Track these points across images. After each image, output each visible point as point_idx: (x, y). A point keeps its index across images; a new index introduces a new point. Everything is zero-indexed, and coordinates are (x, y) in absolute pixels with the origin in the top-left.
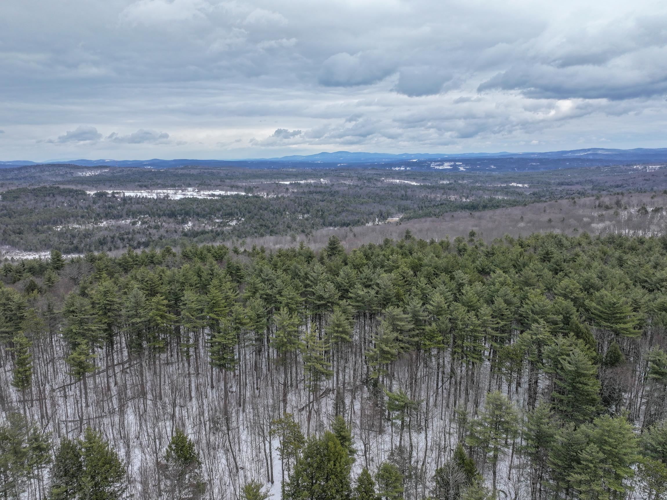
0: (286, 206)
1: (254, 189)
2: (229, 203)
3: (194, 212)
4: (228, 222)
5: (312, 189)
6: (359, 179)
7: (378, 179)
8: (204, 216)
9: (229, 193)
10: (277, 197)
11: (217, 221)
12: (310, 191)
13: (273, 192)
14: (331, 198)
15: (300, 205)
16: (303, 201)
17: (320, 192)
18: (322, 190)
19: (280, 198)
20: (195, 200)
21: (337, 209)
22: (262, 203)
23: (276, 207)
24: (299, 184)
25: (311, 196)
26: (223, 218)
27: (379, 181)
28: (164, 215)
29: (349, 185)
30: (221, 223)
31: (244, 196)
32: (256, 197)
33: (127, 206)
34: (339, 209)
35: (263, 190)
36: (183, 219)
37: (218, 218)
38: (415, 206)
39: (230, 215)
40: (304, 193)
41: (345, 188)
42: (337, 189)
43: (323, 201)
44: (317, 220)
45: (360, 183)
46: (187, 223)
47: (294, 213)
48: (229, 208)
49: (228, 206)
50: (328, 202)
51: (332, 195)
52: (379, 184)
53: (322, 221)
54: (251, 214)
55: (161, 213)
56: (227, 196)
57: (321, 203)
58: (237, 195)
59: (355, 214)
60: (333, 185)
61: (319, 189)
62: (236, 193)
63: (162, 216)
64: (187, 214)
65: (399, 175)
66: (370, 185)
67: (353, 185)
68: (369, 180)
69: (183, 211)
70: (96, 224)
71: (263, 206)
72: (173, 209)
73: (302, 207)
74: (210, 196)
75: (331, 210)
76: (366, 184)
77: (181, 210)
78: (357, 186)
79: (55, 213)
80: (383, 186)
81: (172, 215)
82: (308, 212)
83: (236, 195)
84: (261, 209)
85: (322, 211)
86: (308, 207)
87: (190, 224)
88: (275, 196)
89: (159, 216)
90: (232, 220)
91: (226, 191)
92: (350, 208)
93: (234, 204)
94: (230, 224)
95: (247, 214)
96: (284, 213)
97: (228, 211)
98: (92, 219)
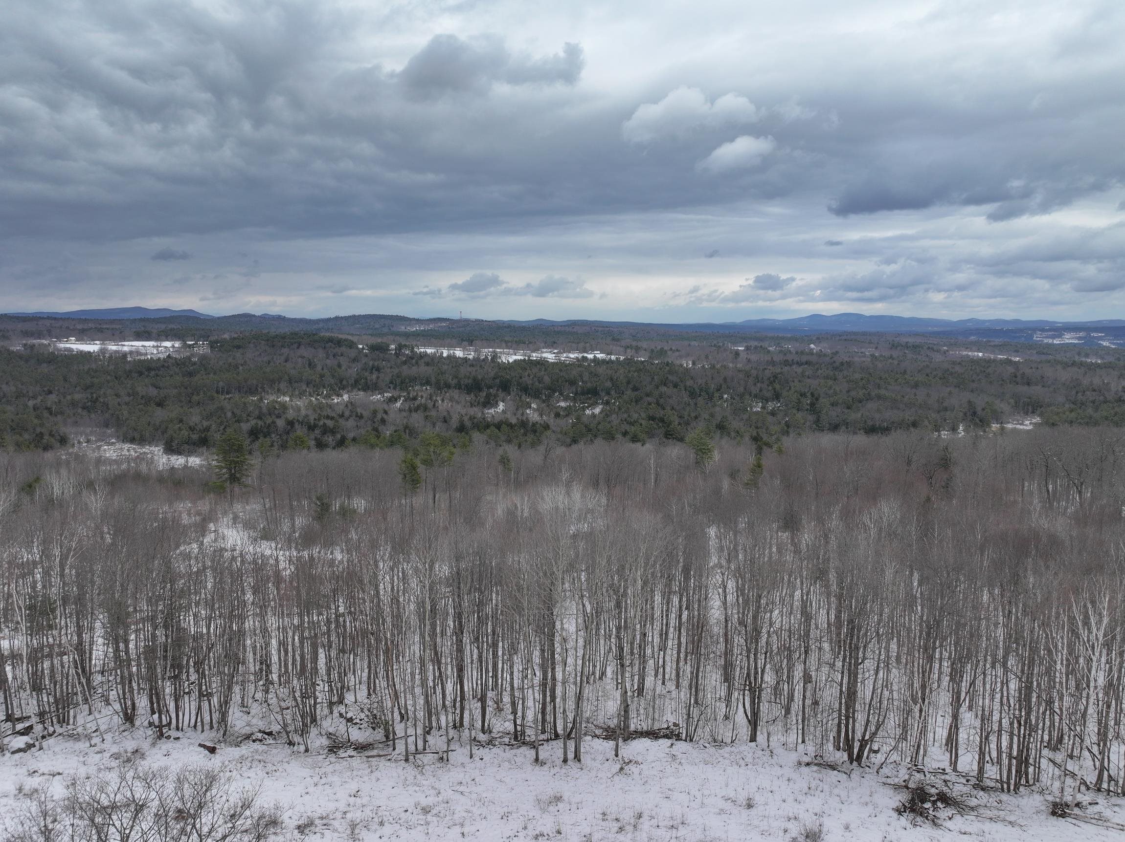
0: (725, 379)
2: (600, 370)
3: (519, 384)
4: (584, 409)
5: (791, 357)
6: (894, 346)
7: (935, 347)
8: (536, 395)
9: (613, 357)
11: (563, 404)
12: (786, 361)
13: (707, 358)
14: (833, 373)
15: (758, 380)
16: (768, 373)
17: (808, 363)
18: (813, 359)
20: (541, 363)
21: (853, 394)
22: (670, 374)
23: (700, 381)
26: (574, 400)
27: (938, 351)
28: (459, 386)
29: (873, 356)
30: (566, 409)
31: (642, 362)
34: (858, 394)
36: (488, 396)
37: (565, 400)
38: (1061, 399)
39: (591, 394)
40: (772, 363)
41: (864, 359)
42: (847, 359)
44: (799, 415)
45: (894, 354)
46: (496, 405)
47: (742, 397)
48: (594, 379)
49: (596, 376)
52: (939, 357)
53: (811, 418)
54: (636, 393)
55: (453, 382)
57: (811, 380)
59: (902, 406)
60: (837, 352)
61: (804, 358)
62: (629, 357)
63: (455, 388)
64: (505, 387)
66: (919, 357)
67: (881, 356)
68: (916, 348)
69: (498, 381)
71: (670, 377)
72: (480, 377)
73: (764, 386)
74: (577, 359)
75: (835, 394)
76: (911, 356)
77: (494, 378)
81: (473, 387)
82: (777, 397)
84: (665, 385)
85: (812, 395)
86: (777, 386)
87: (501, 406)
88: (706, 367)
89: (448, 386)
90: (595, 404)
91: (610, 353)
92: (886, 393)
93: (610, 373)
94: (588, 412)
95: (629, 392)
96: (717, 395)
97: (589, 385)
98: (324, 387)
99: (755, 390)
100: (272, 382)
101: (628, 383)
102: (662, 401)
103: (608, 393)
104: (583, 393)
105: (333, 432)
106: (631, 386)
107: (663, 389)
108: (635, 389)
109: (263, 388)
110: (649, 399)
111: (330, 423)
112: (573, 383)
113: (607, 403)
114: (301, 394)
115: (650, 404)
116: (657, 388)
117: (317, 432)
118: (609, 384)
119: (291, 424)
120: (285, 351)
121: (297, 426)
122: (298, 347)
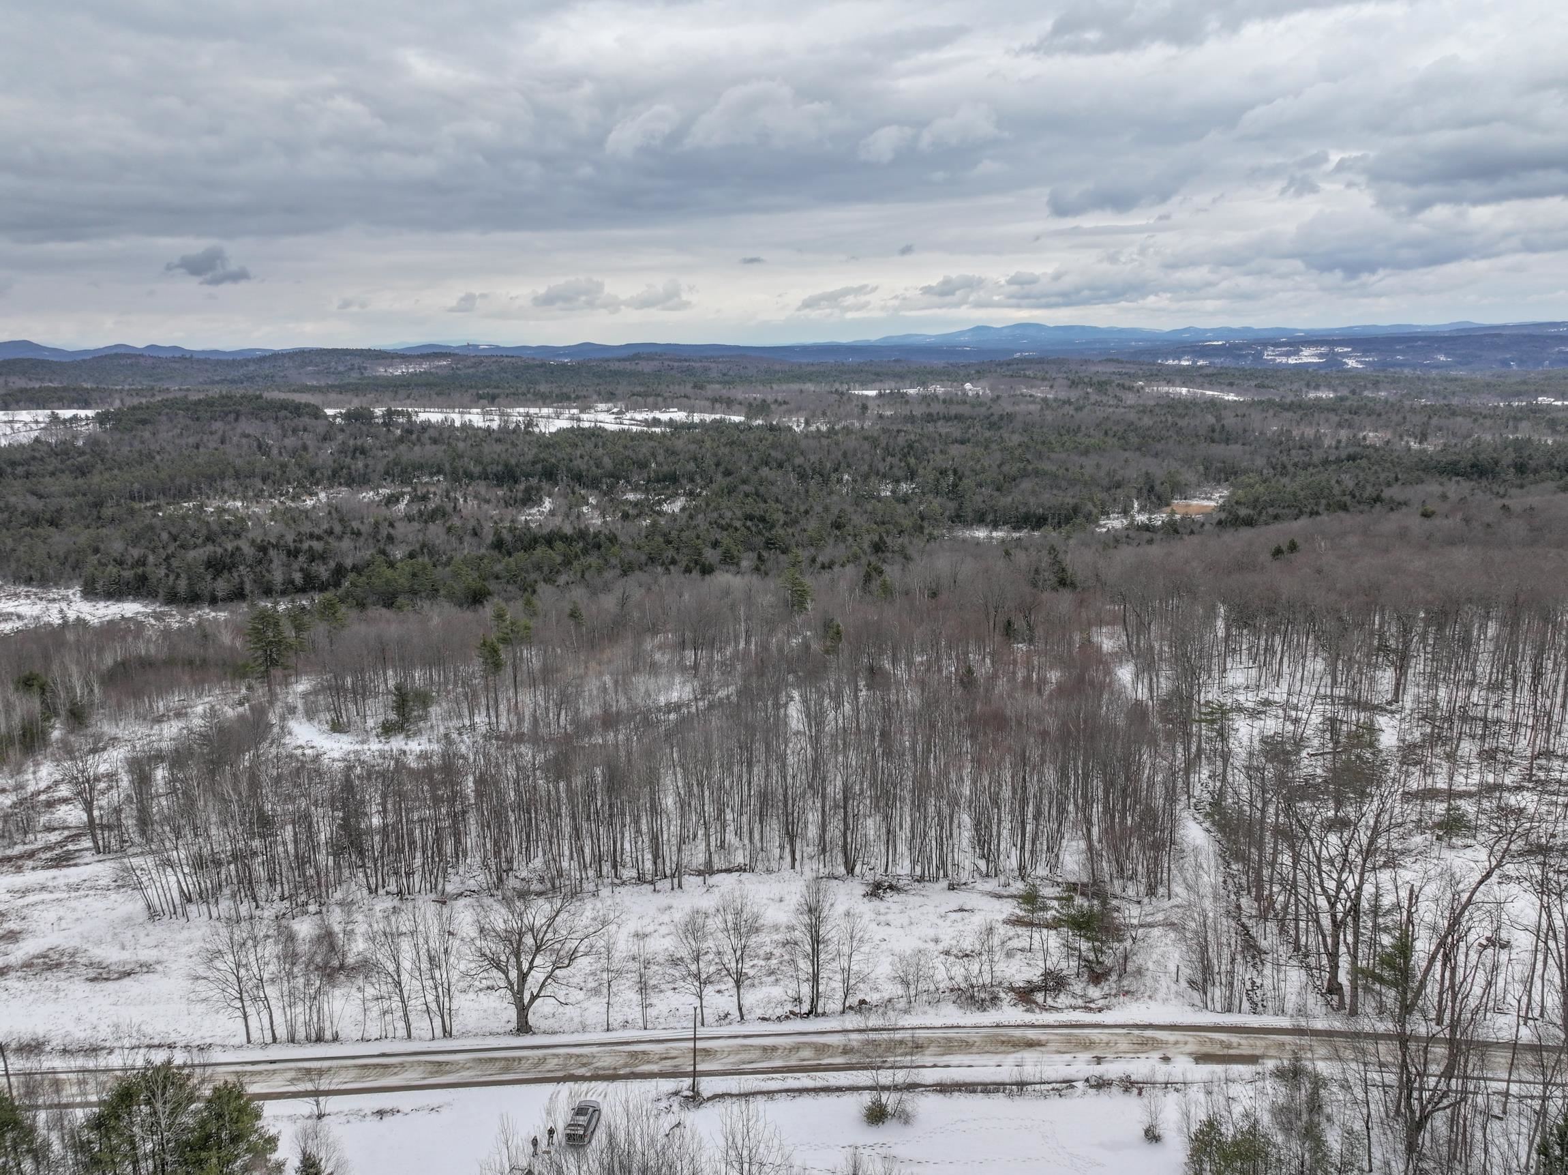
0: (845, 455)
1: (773, 407)
2: (679, 444)
3: (569, 470)
4: (660, 503)
5: (936, 408)
6: (1073, 384)
7: (1127, 383)
8: (594, 484)
9: (697, 418)
10: (832, 431)
11: (631, 496)
12: (930, 415)
13: (824, 414)
14: (988, 434)
15: (888, 452)
16: (901, 440)
17: (958, 417)
18: (965, 410)
19: (836, 433)
20: (596, 434)
21: (1006, 468)
22: (773, 446)
23: (813, 458)
24: (904, 395)
25: (930, 428)
26: (647, 491)
27: (1130, 389)
28: (485, 476)
29: (1045, 400)
30: (635, 504)
31: (736, 426)
32: (772, 428)
33: (402, 448)
34: (1012, 469)
35: (799, 409)
36: (528, 490)
37: (635, 489)
38: (1260, 462)
39: (669, 481)
40: (911, 419)
41: (1032, 407)
42: (1009, 409)
43: (962, 442)
44: (936, 502)
45: (1074, 395)
46: (540, 503)
47: (866, 477)
48: (672, 459)
49: (674, 453)
50: (977, 444)
51: (992, 426)
52: (1130, 399)
53: (952, 506)
54: (730, 479)
55: (477, 470)
56: (691, 426)
57: (955, 450)
58: (718, 426)
59: (1064, 484)
60: (998, 397)
61: (954, 410)
62: (718, 416)
63: (479, 478)
64: (550, 475)
65: (1186, 376)
66: (1105, 399)
67: (1055, 400)
68: (1101, 386)
69: (539, 466)
70: (295, 498)
71: (773, 453)
72: (513, 462)
73: (895, 461)
74: (646, 423)
75: (983, 471)
76: (1094, 397)
77: (534, 463)
78: (1069, 402)
80: (1141, 402)
81: (507, 476)
82: (911, 475)
83: (714, 421)
84: (767, 464)
85: (955, 472)
86: (912, 461)
87: (547, 504)
88: (824, 428)
89: (470, 476)
90: (675, 495)
91: (692, 410)
92: (1047, 466)
93: (693, 447)
94: (666, 507)
95: (719, 477)
96: (834, 477)
97: (665, 468)
98: (289, 483)
99: (882, 467)
100: (211, 479)
101: (718, 465)
102: (762, 489)
103: (692, 480)
104: (658, 481)
105: (323, 557)
106: (721, 469)
107: (765, 471)
108: (727, 473)
109: (199, 489)
110: (746, 488)
111: (318, 546)
112: (643, 465)
113: (691, 494)
114: (258, 496)
115: (747, 495)
116: (756, 469)
117: (301, 558)
118: (691, 466)
119: (263, 549)
120: (218, 425)
121: (272, 553)
122: (236, 420)
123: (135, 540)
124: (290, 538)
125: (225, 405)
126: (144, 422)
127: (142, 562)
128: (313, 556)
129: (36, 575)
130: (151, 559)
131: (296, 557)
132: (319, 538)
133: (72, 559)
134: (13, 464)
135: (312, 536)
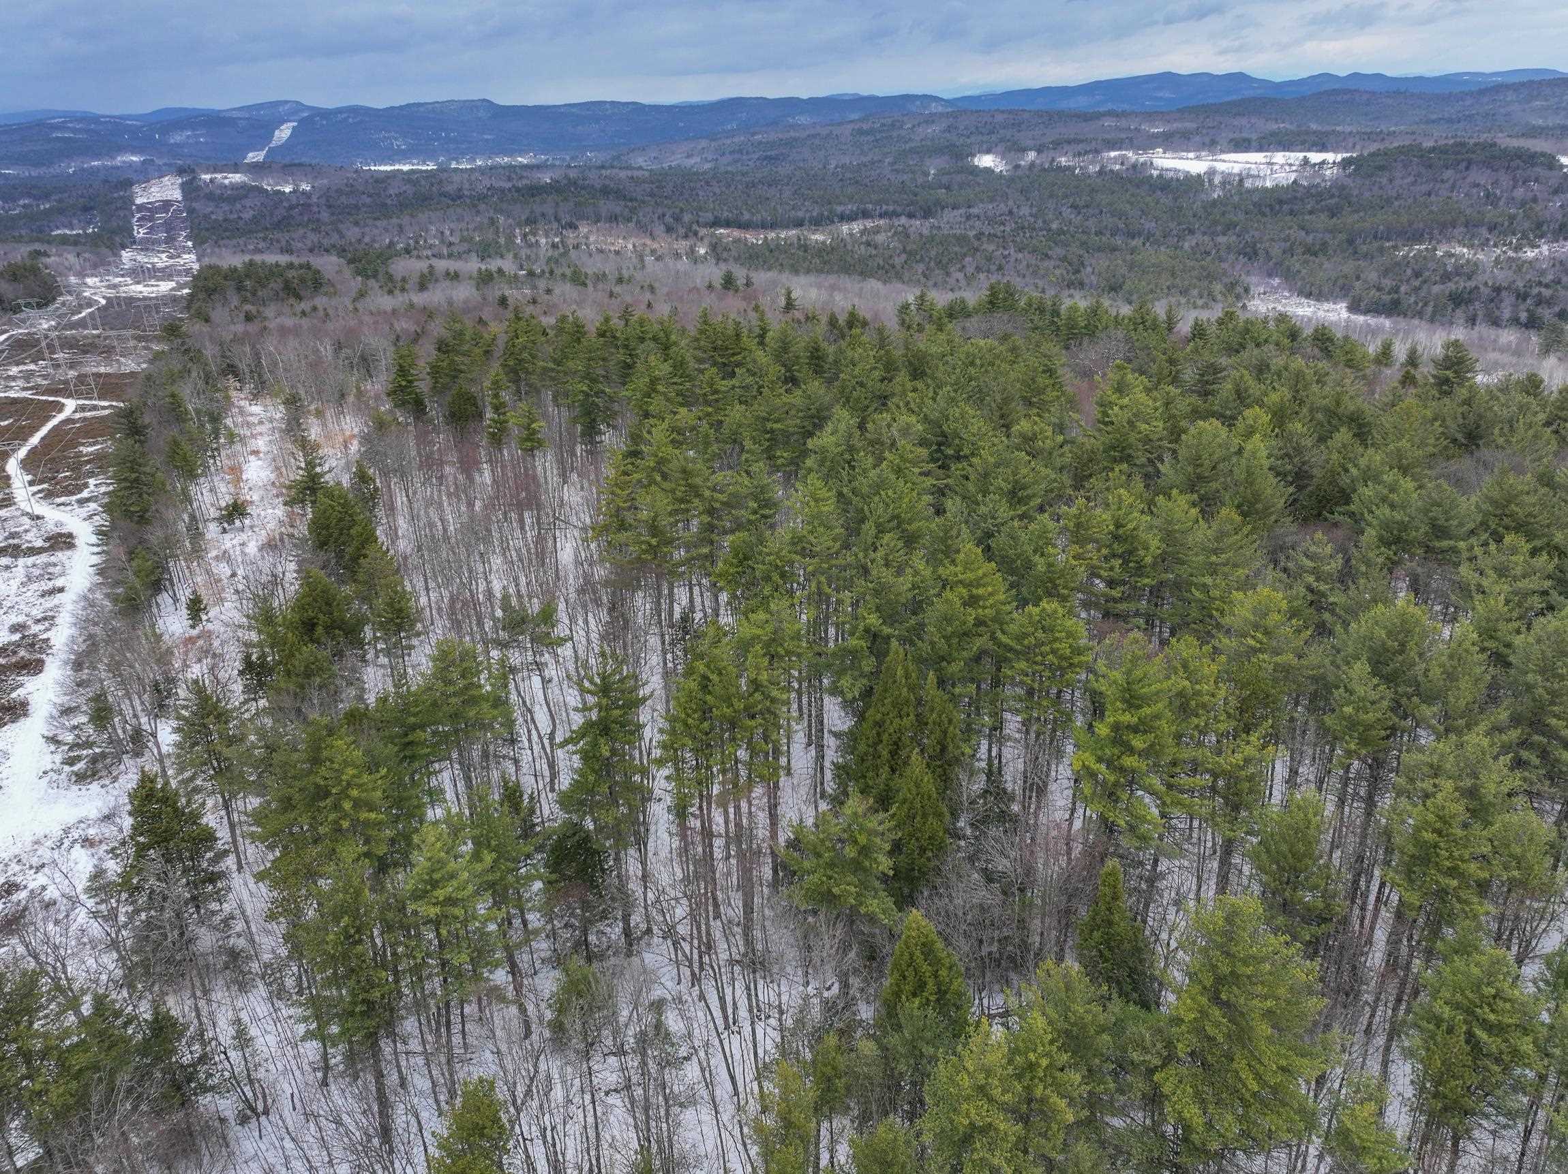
70: (1518, 249)
79: (1432, 212)
98: (1514, 234)
100: (1443, 227)
119: (1498, 290)
120: (1448, 174)
121: (1504, 294)
122: (1467, 168)
123: (1386, 273)
124: (1520, 284)
125: (1458, 153)
126: (1382, 168)
127: (1396, 290)
128: (1540, 301)
129: (1315, 291)
130: (1403, 289)
131: (1524, 300)
132: (1547, 286)
133: (1340, 282)
134: (1281, 202)
135: (1540, 284)
